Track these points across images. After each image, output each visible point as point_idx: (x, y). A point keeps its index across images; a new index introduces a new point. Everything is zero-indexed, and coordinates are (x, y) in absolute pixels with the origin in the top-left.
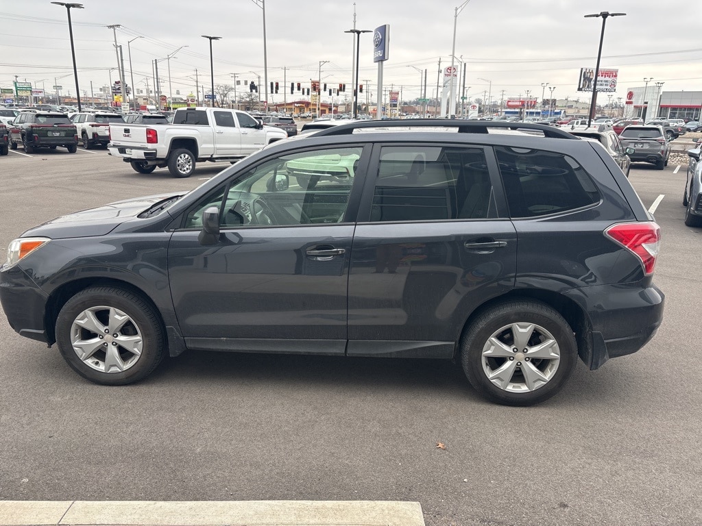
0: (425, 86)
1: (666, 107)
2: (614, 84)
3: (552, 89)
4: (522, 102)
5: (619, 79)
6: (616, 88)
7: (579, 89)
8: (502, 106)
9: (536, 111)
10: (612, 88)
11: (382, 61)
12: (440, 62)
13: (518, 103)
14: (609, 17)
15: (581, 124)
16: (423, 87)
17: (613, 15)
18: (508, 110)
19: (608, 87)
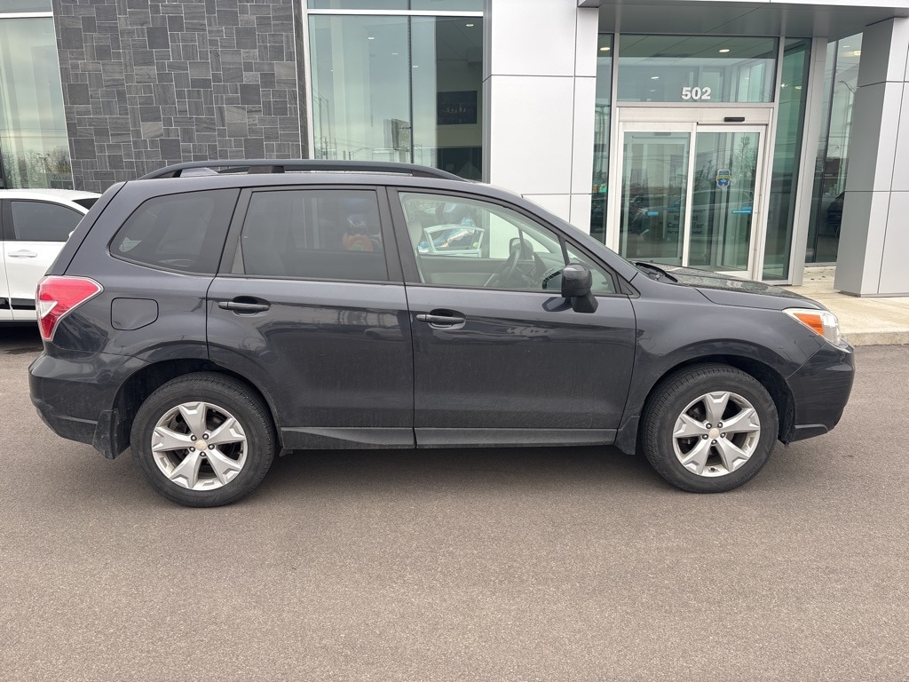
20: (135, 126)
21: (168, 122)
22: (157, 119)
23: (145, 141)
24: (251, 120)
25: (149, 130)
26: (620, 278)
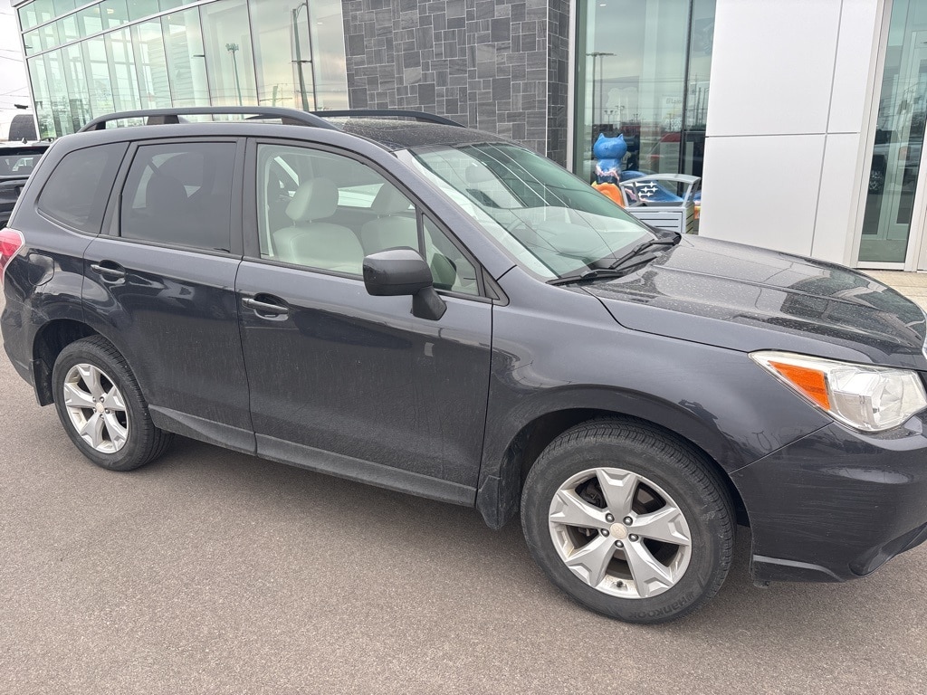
20: (399, 73)
21: (426, 67)
22: (417, 64)
23: (407, 87)
24: (500, 58)
25: (411, 75)
26: (485, 272)
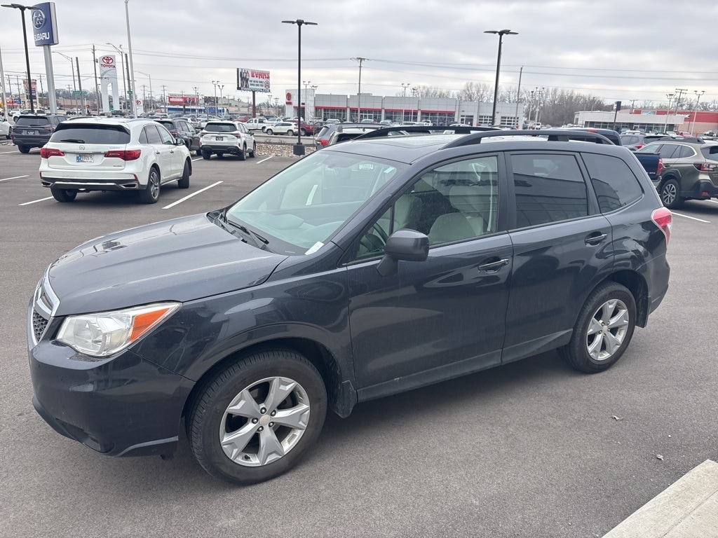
0: (79, 76)
1: (321, 108)
2: (268, 85)
3: (221, 87)
4: (185, 99)
5: (271, 80)
6: (271, 88)
7: (239, 88)
8: (162, 102)
9: (199, 108)
10: (267, 88)
11: (49, 45)
12: (94, 50)
13: (182, 100)
14: (303, 24)
15: (259, 122)
16: (77, 78)
17: (306, 23)
18: (170, 107)
19: (264, 88)
